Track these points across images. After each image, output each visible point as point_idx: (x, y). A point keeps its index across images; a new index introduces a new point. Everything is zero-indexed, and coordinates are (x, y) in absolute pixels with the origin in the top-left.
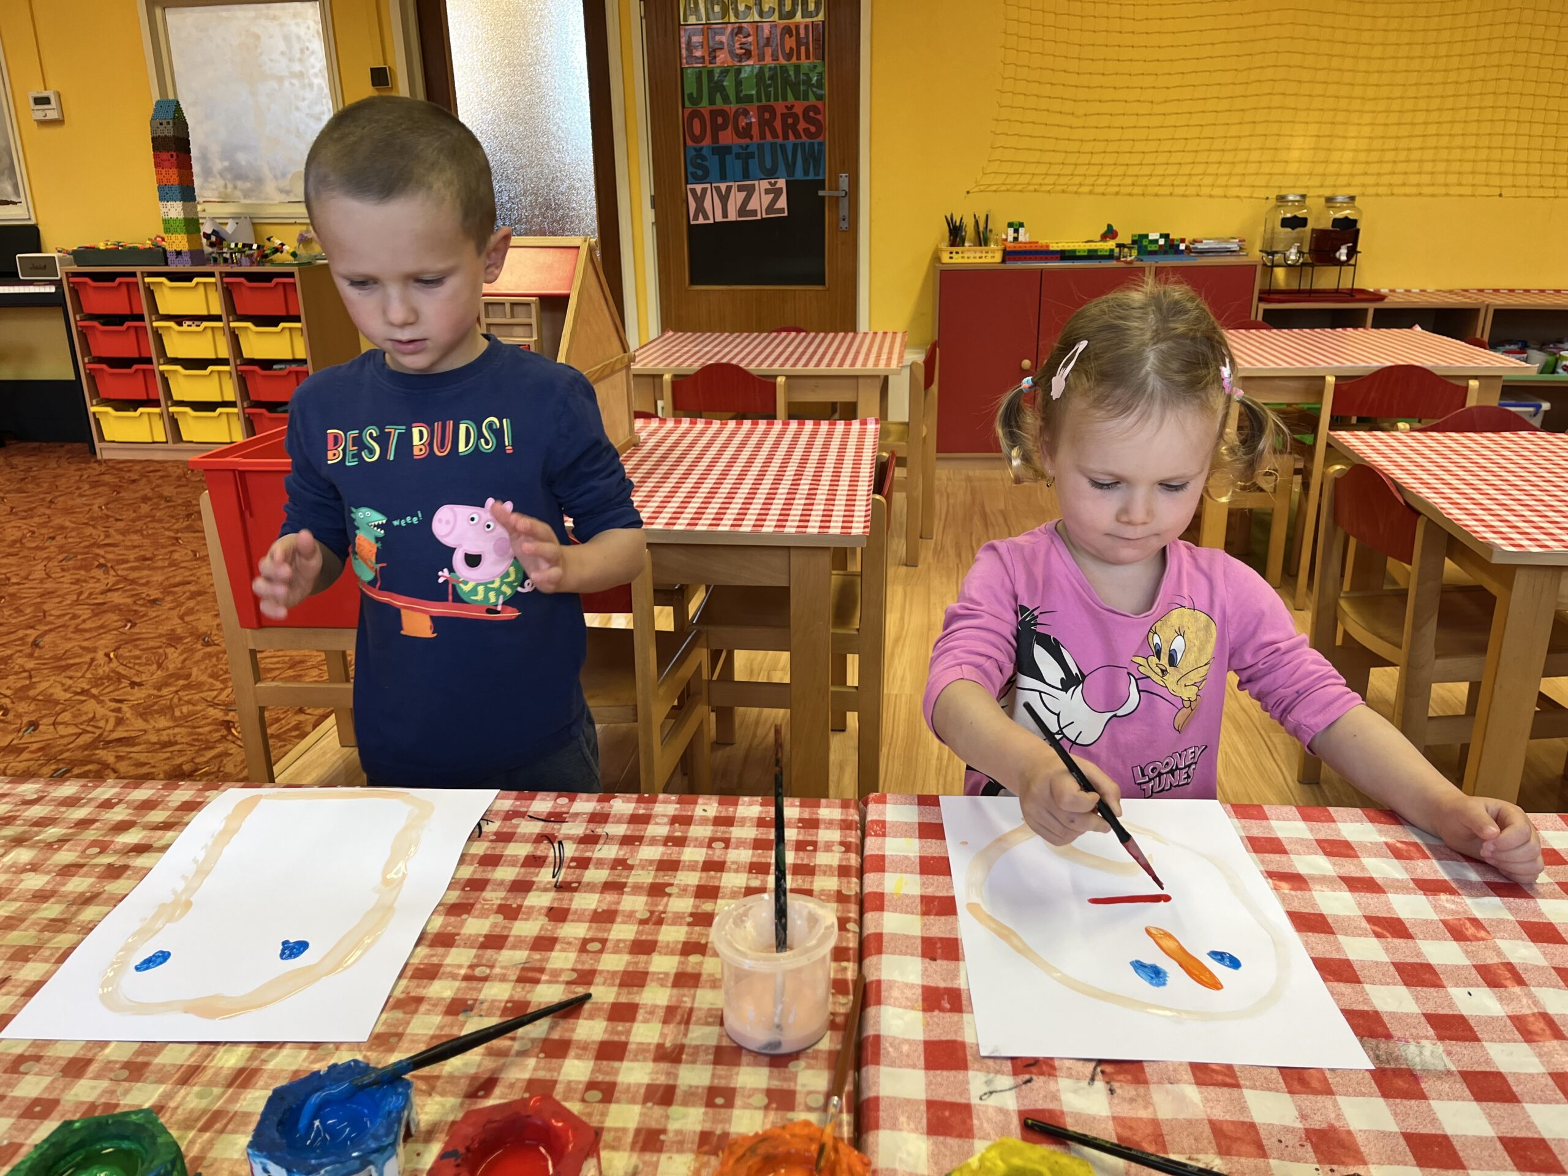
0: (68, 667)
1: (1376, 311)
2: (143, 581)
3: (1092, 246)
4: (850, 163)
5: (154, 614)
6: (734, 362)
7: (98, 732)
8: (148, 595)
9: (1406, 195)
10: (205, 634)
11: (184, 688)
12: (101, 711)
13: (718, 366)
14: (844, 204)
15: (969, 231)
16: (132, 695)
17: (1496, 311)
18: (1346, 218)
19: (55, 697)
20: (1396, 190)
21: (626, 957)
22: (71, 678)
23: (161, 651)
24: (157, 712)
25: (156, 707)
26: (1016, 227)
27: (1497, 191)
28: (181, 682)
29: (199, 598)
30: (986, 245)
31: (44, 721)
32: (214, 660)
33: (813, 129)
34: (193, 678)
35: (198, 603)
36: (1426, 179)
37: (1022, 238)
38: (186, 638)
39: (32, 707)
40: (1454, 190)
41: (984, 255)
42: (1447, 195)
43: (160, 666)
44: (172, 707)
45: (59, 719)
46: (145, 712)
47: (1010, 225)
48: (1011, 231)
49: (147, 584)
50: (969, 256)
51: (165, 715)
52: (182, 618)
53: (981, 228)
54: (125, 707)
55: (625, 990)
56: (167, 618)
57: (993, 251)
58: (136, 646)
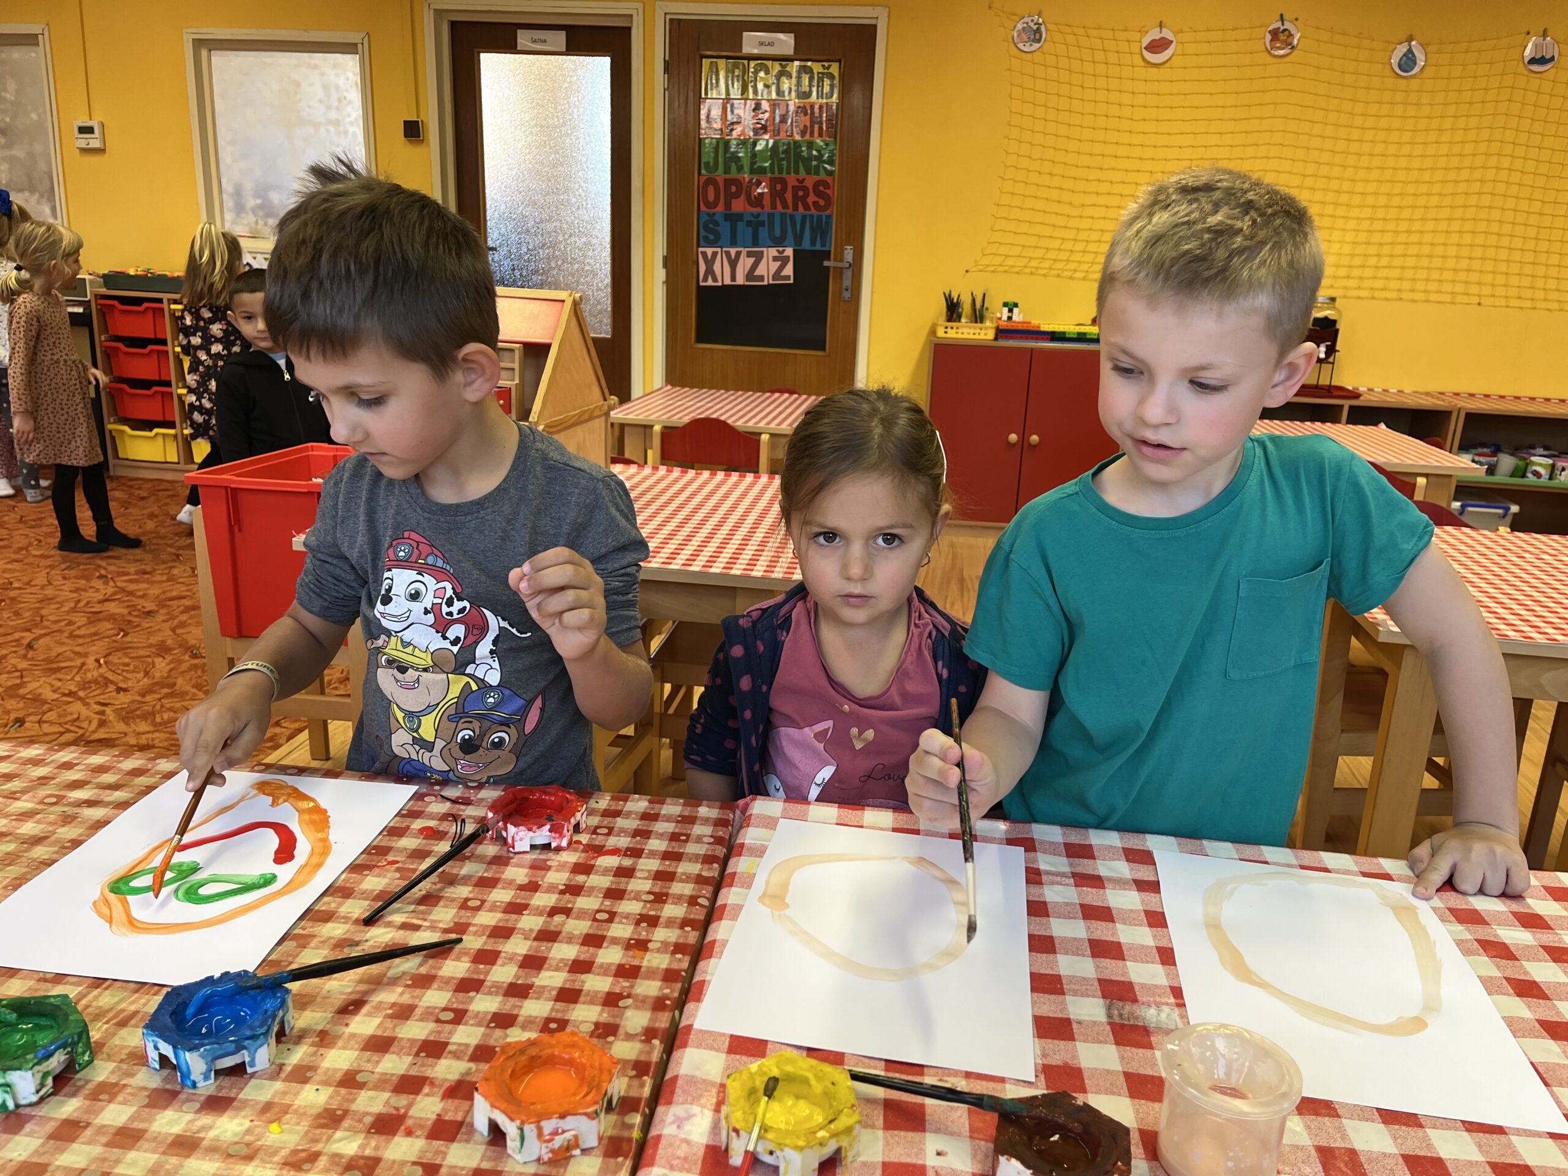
0: (60, 669)
1: (1351, 407)
2: (140, 593)
3: (1082, 329)
4: (855, 235)
5: (147, 625)
6: (723, 418)
7: (81, 732)
8: (144, 607)
9: (1386, 299)
10: (194, 646)
11: (167, 696)
12: (85, 712)
13: (708, 421)
14: (848, 274)
15: (966, 308)
16: (116, 699)
17: (1467, 414)
18: (1326, 318)
19: (43, 697)
20: (1377, 294)
21: (499, 915)
22: (60, 680)
23: (149, 660)
24: (138, 717)
25: (138, 712)
26: (1011, 307)
27: (1476, 300)
28: (165, 691)
29: (193, 613)
30: (981, 322)
31: (31, 718)
32: (199, 672)
33: (822, 203)
34: (177, 687)
35: (191, 617)
36: (1407, 285)
37: (1015, 318)
38: (174, 649)
39: (21, 705)
40: (1434, 297)
41: (978, 331)
42: (1427, 301)
43: (146, 674)
44: (153, 714)
45: (45, 718)
46: (127, 716)
47: (1005, 304)
48: (1006, 310)
49: (144, 596)
50: (965, 332)
51: (146, 720)
52: (173, 630)
53: (978, 306)
54: (108, 710)
55: (492, 940)
56: (159, 630)
57: (986, 328)
58: (126, 655)
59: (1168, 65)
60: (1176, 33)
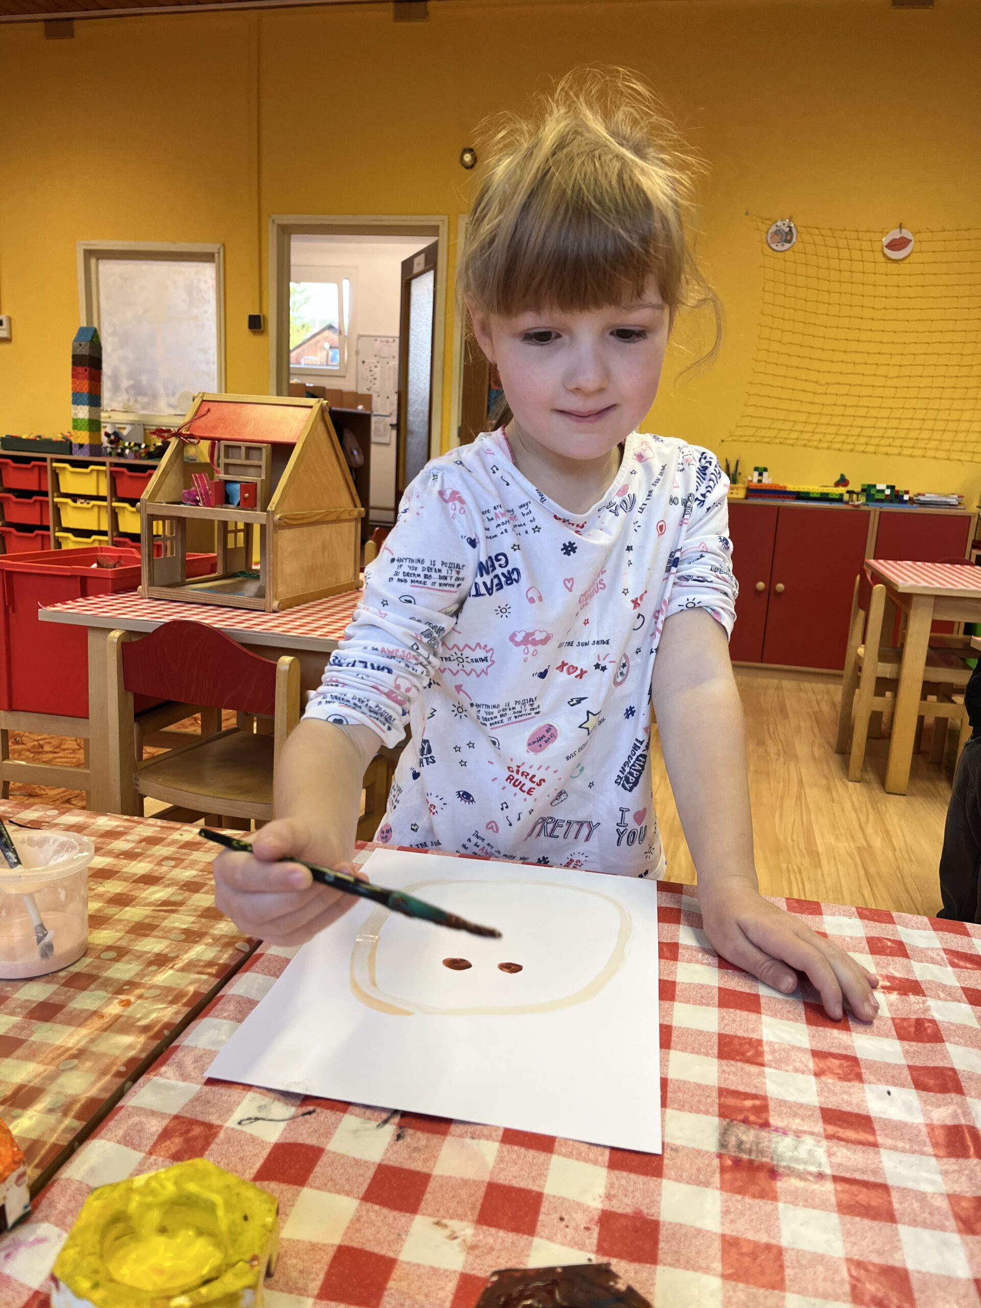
3: (825, 490)
26: (761, 471)
37: (765, 480)
47: (756, 469)
48: (756, 474)
53: (732, 471)
57: (738, 488)
59: (907, 261)
60: (914, 234)
